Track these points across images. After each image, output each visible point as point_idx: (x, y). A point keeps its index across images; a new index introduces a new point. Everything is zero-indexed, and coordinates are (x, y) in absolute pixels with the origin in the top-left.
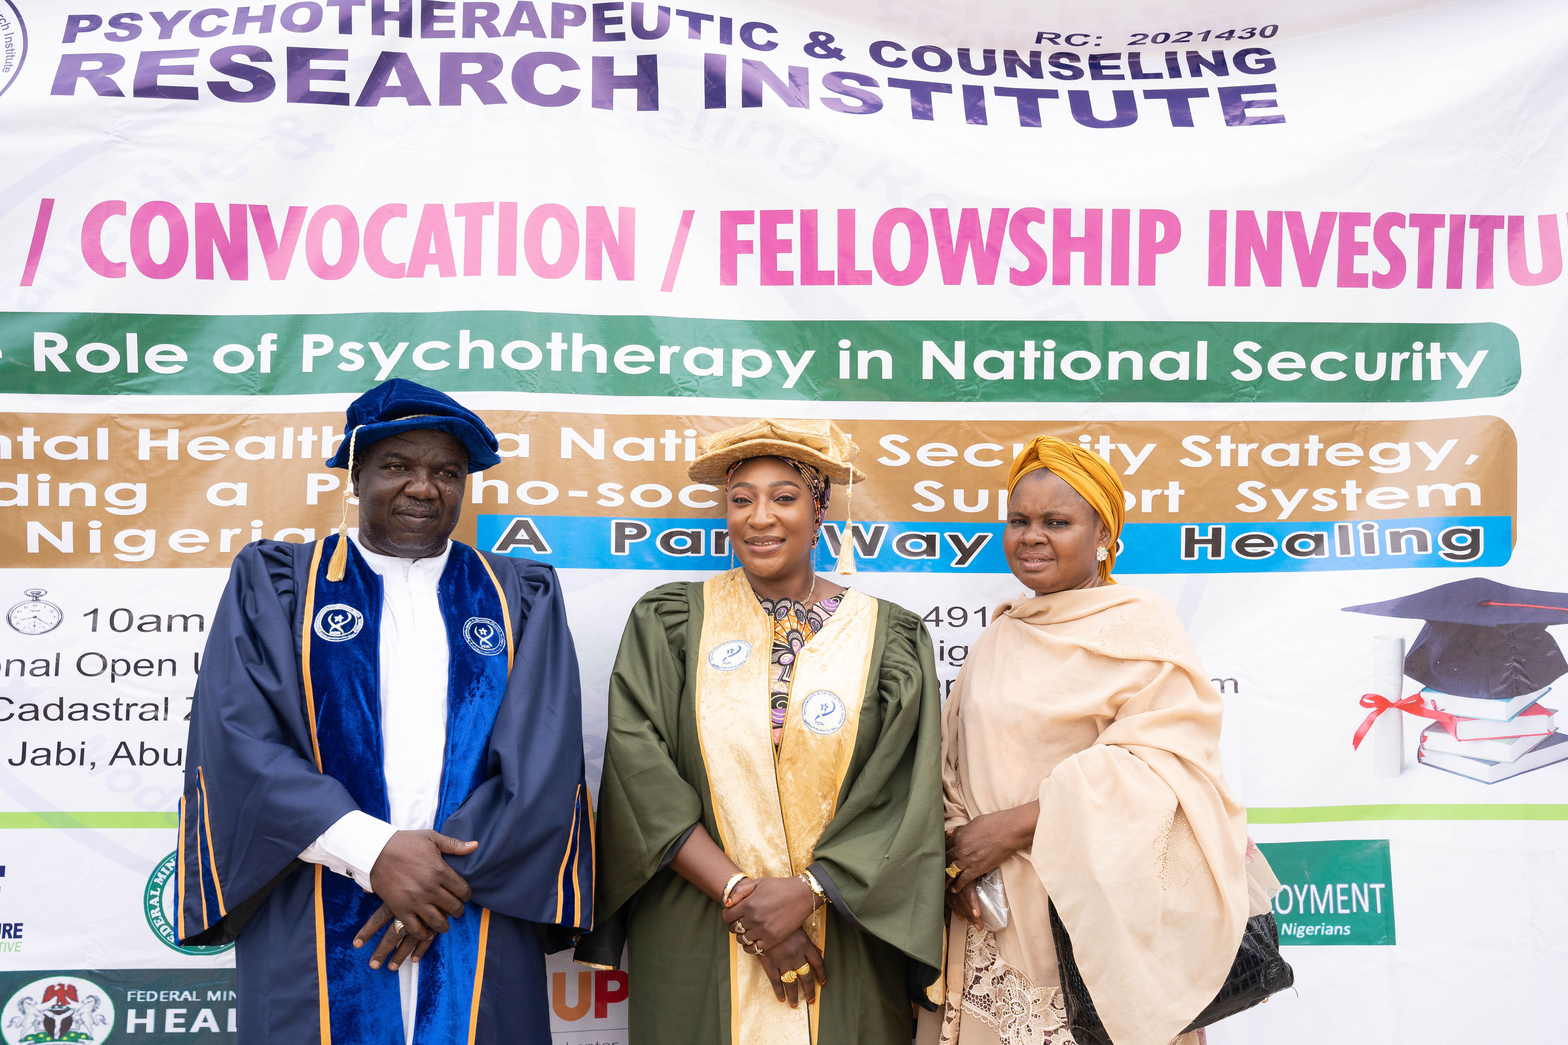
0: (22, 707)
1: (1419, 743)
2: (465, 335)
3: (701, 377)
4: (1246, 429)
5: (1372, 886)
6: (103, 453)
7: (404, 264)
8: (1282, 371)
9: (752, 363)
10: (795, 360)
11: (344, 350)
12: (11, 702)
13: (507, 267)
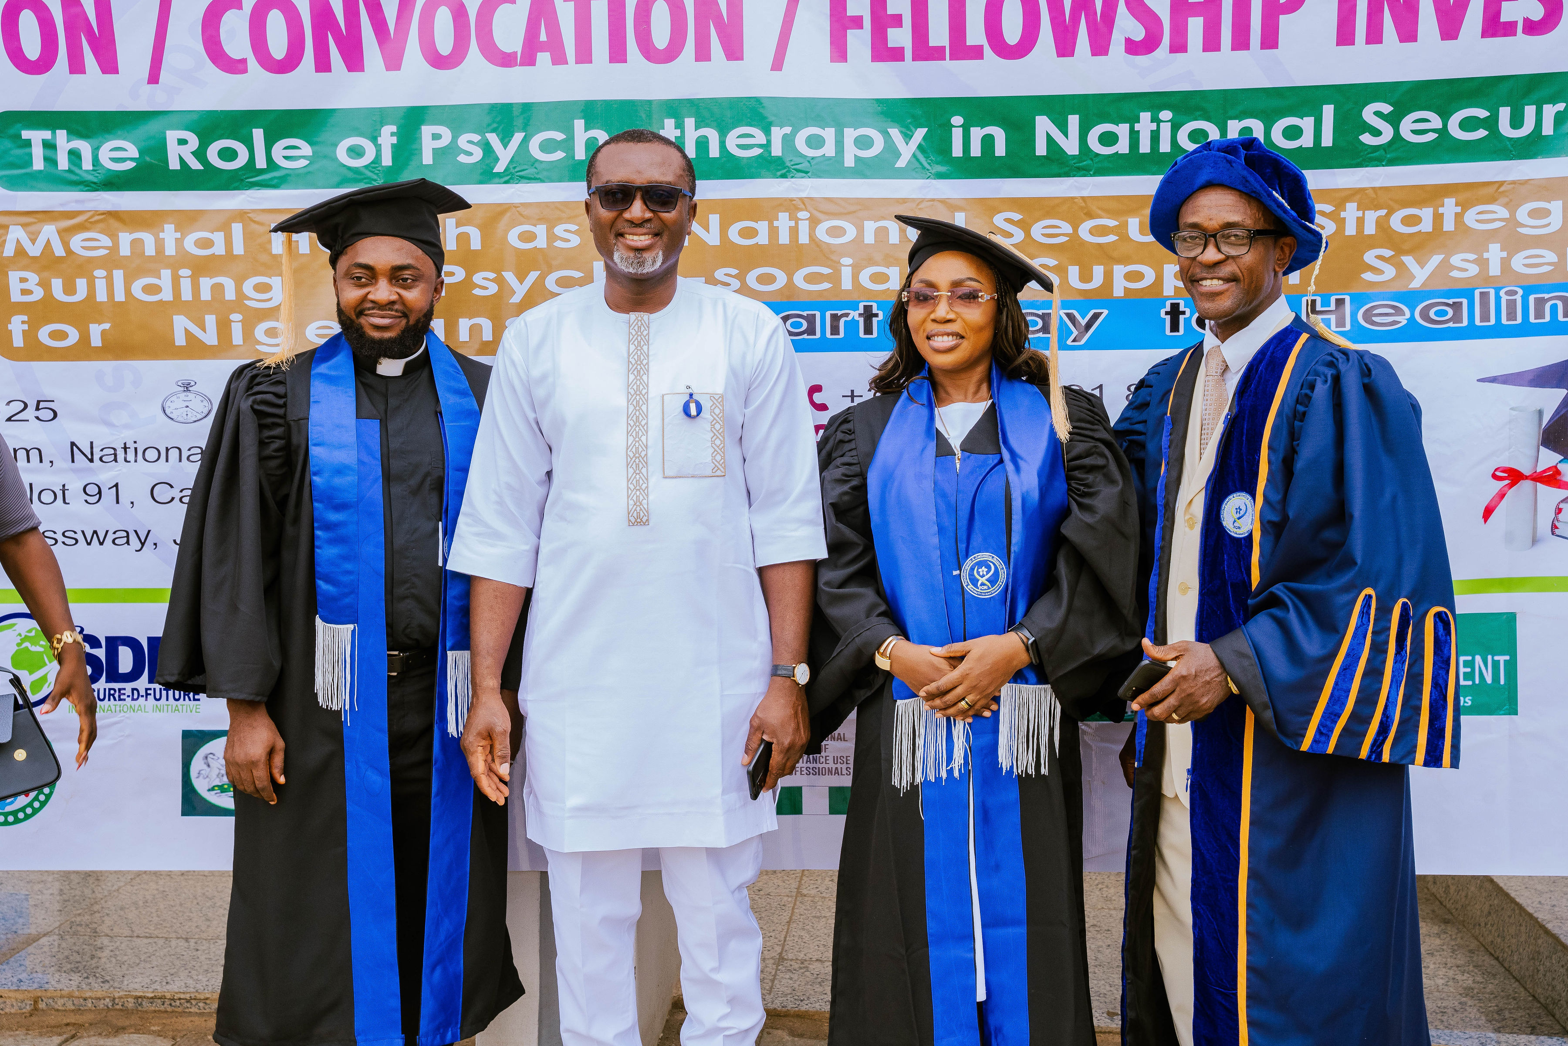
0: (181, 491)
1: (1554, 516)
2: (579, 124)
3: (813, 158)
4: (1374, 196)
5: (1496, 658)
6: (239, 249)
7: (516, 53)
8: (1415, 132)
9: (863, 143)
10: (908, 137)
11: (463, 141)
12: (172, 487)
13: (618, 54)
